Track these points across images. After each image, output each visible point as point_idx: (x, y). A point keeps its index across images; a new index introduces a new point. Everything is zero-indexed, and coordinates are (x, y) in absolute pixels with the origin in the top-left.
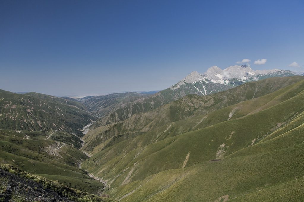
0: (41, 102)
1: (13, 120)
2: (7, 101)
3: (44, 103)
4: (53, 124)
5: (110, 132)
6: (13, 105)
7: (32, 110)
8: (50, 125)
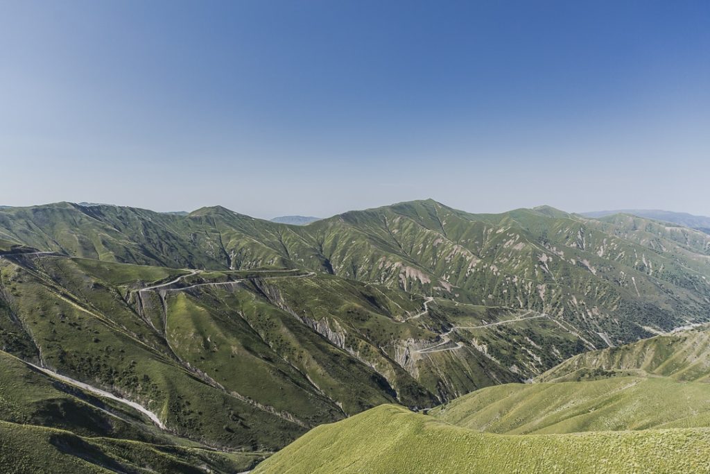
0: (605, 240)
1: (494, 273)
2: (511, 233)
3: (612, 244)
4: (572, 299)
5: (627, 356)
6: (519, 243)
7: (551, 259)
8: (563, 299)
